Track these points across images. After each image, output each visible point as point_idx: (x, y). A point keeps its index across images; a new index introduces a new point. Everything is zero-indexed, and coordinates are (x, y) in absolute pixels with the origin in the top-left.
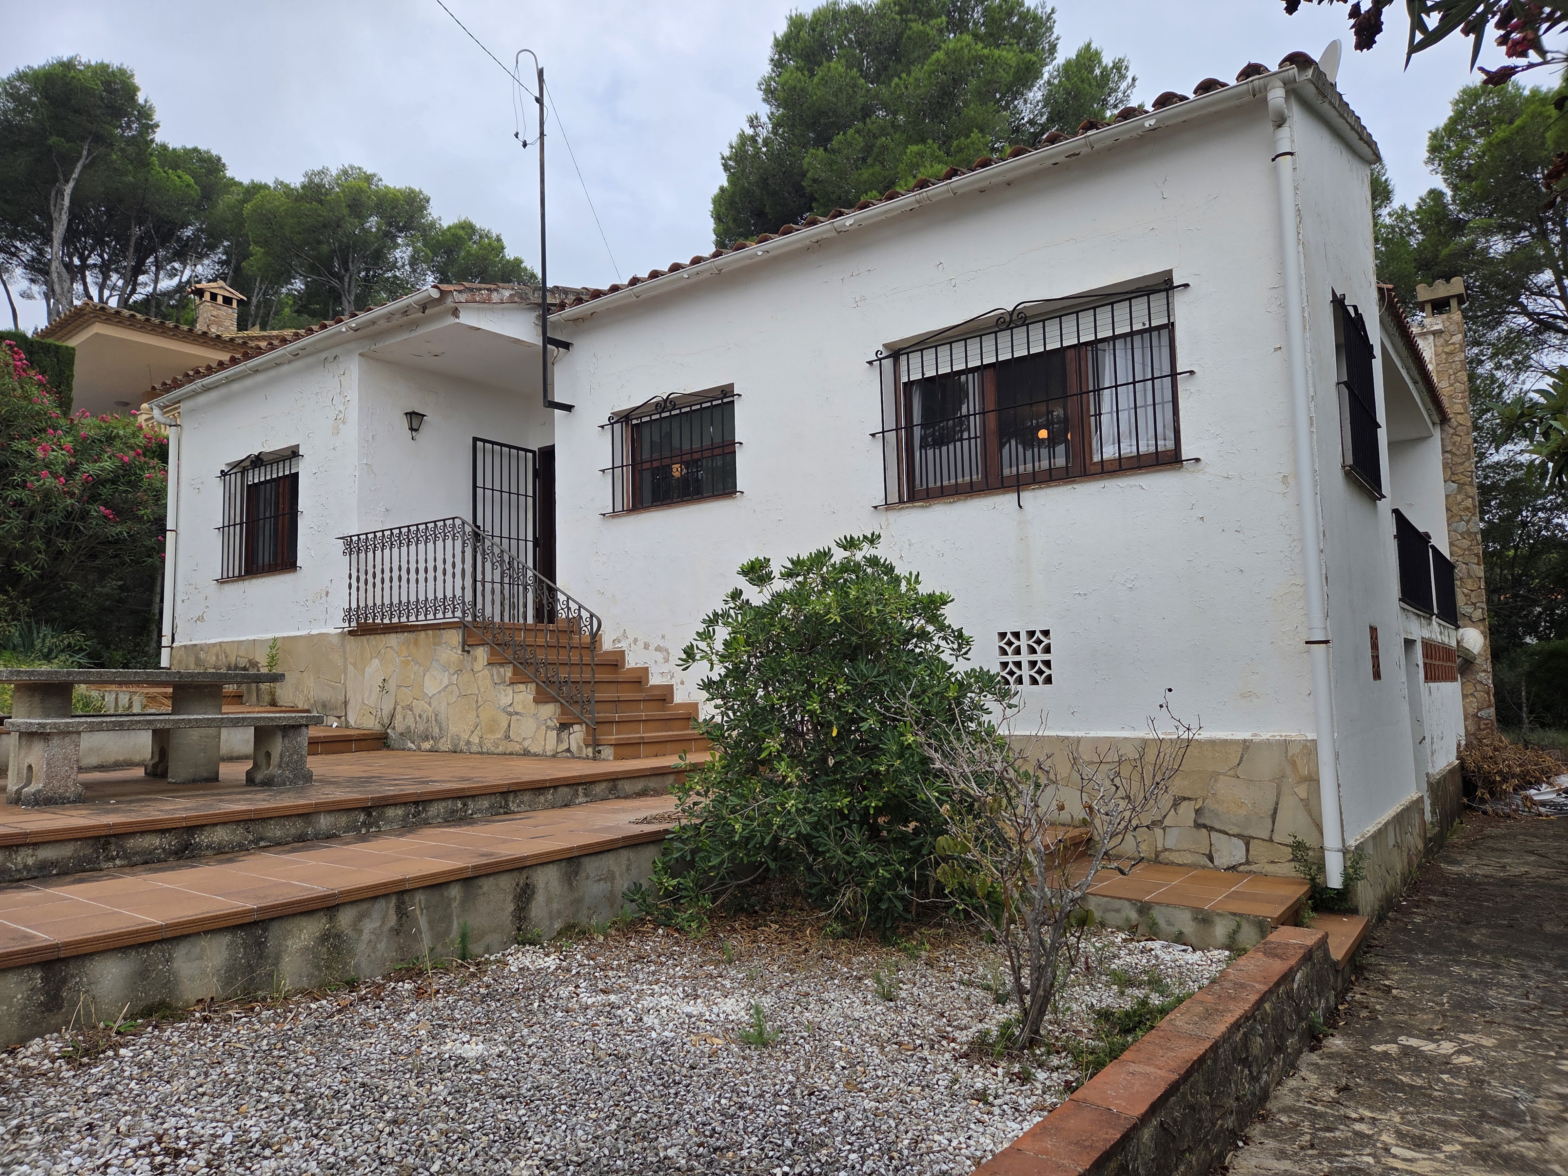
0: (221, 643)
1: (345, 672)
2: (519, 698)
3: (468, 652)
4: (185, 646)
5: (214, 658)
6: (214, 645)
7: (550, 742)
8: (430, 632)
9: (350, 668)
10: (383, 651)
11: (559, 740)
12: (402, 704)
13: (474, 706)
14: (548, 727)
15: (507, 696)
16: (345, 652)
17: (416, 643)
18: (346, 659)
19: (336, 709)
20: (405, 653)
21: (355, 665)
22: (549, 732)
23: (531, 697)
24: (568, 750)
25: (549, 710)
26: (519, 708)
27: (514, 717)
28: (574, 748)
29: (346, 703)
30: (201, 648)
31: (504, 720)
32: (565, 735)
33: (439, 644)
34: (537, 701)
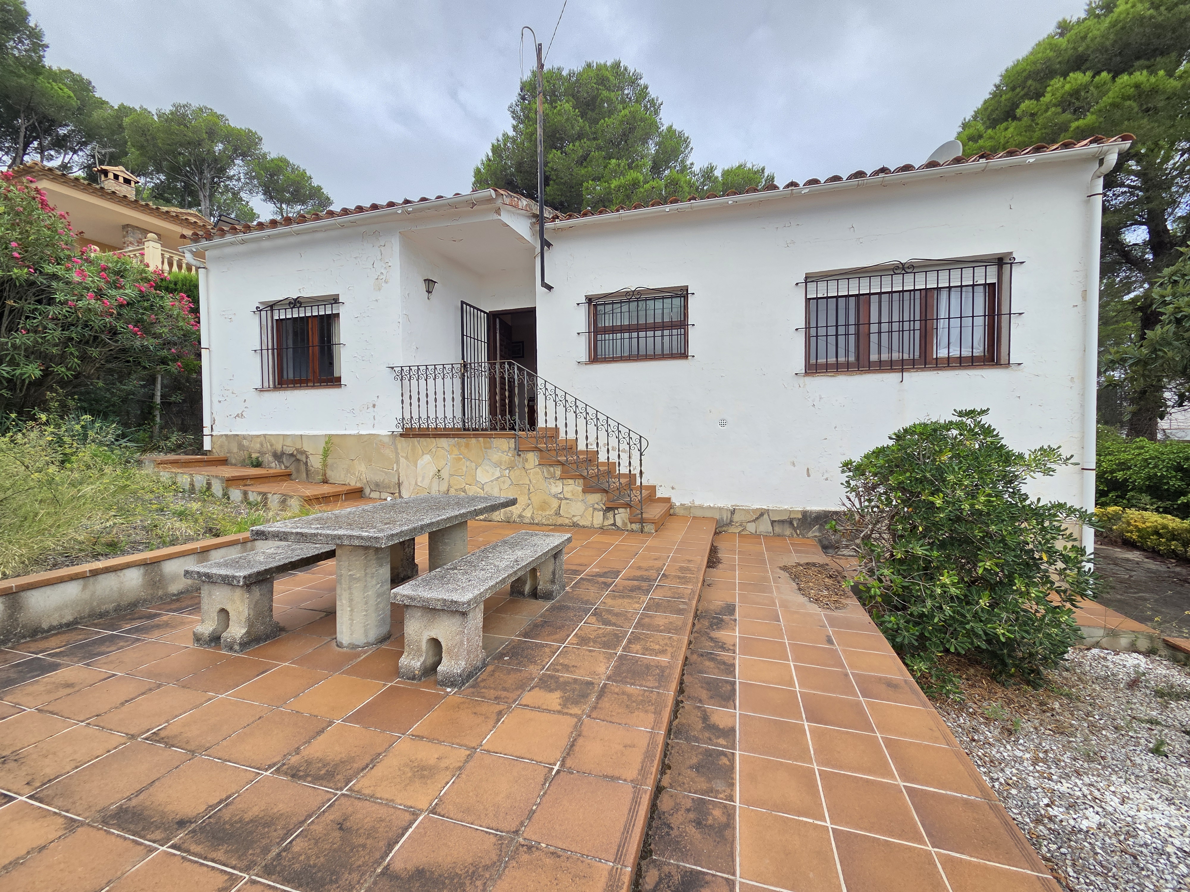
0: (265, 436)
1: (398, 462)
2: (566, 489)
3: (520, 455)
4: (226, 436)
5: (258, 445)
6: (258, 436)
7: (598, 519)
8: (481, 439)
9: (402, 460)
10: (434, 450)
11: (605, 517)
12: (456, 487)
13: (526, 491)
14: (595, 509)
15: (556, 488)
16: (396, 449)
17: (467, 446)
18: (397, 454)
19: (389, 488)
20: (456, 452)
21: (407, 458)
22: (596, 513)
23: (580, 489)
24: (614, 524)
25: (595, 498)
26: (568, 496)
27: (564, 502)
28: (619, 523)
29: (399, 485)
30: (244, 437)
31: (555, 504)
32: (610, 515)
33: (490, 448)
34: (584, 491)
